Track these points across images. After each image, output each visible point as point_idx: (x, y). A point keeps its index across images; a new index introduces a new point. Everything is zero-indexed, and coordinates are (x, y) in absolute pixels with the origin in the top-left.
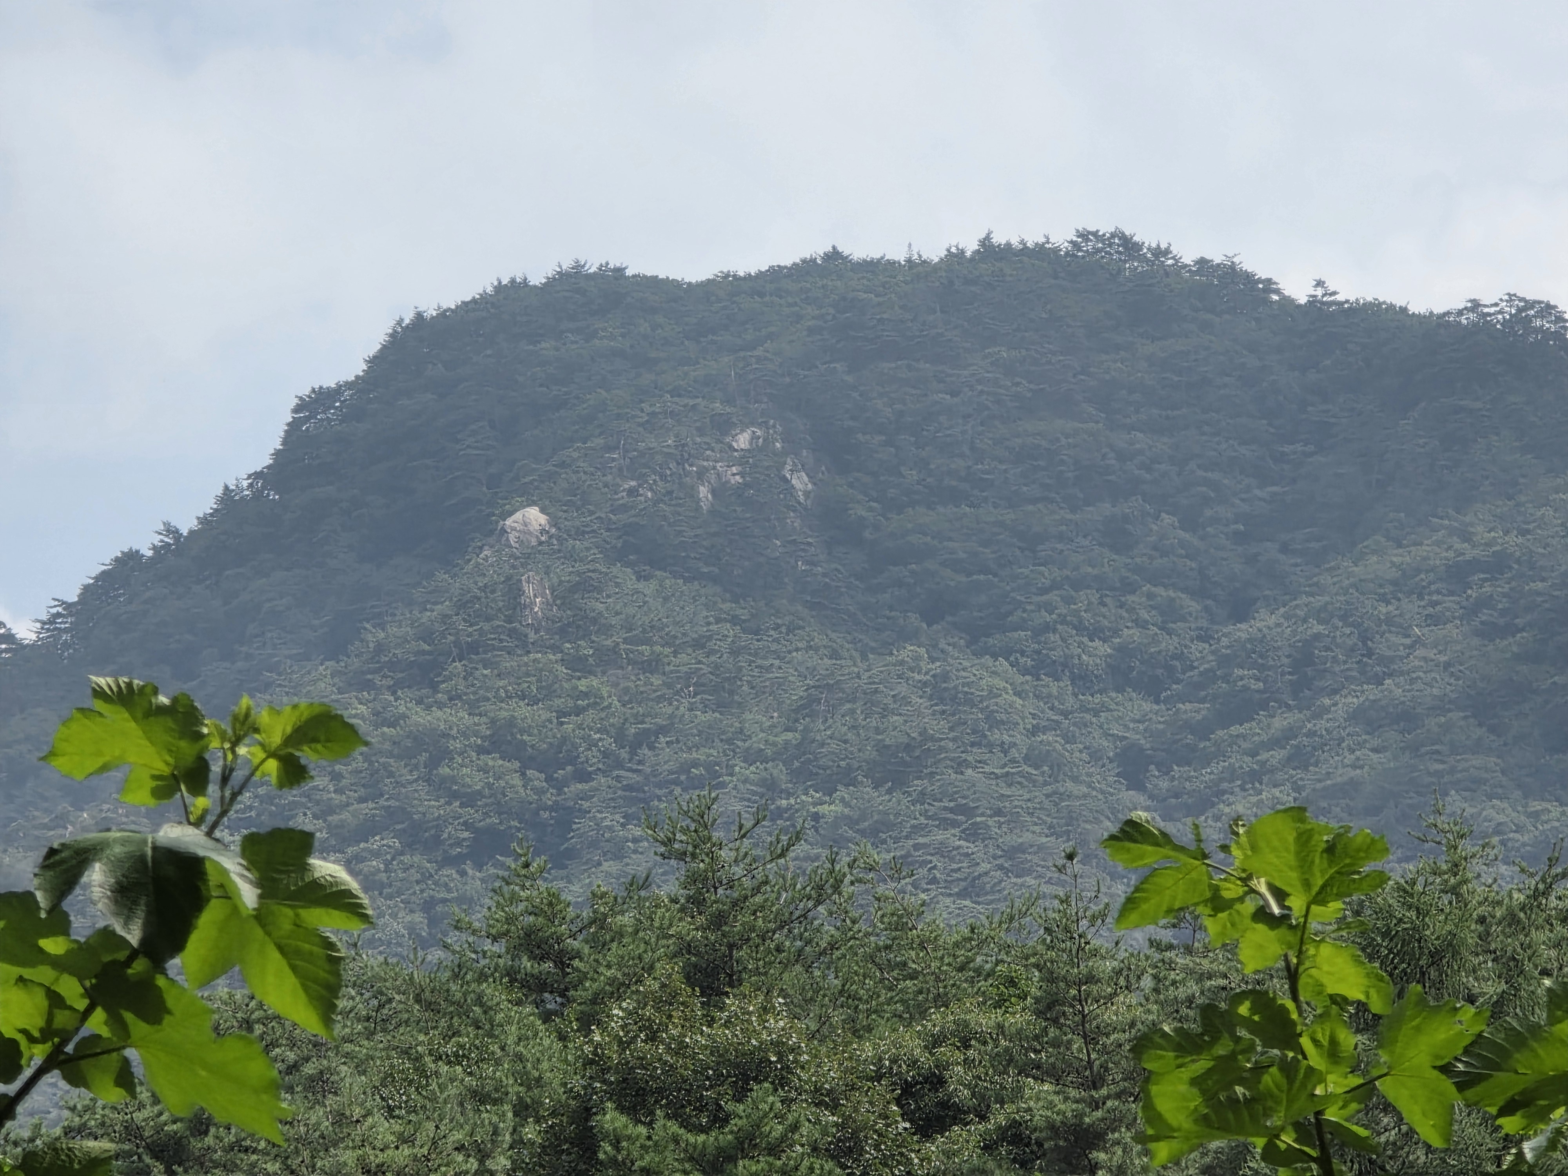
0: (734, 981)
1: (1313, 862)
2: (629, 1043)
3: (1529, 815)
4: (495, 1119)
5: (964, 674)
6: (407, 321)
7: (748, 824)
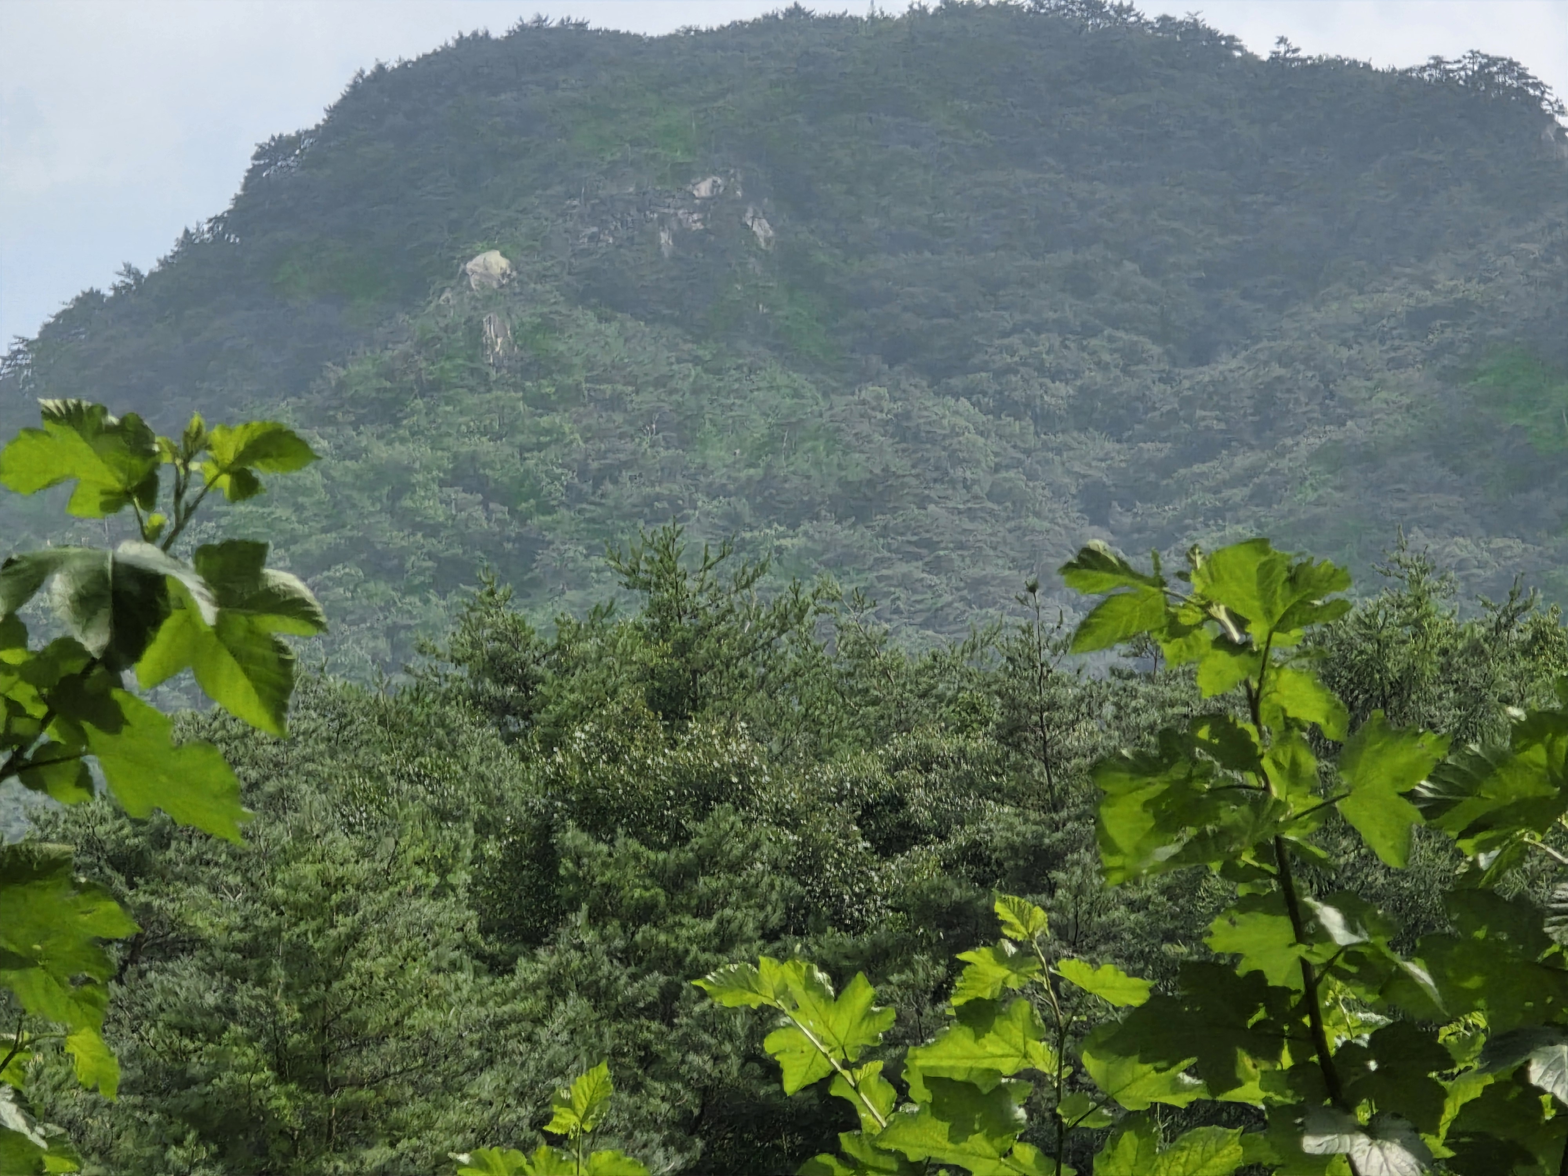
0: (697, 705)
1: (1274, 592)
2: (591, 765)
3: (1490, 551)
4: (456, 835)
5: (925, 413)
6: (368, 73)
7: (713, 557)
